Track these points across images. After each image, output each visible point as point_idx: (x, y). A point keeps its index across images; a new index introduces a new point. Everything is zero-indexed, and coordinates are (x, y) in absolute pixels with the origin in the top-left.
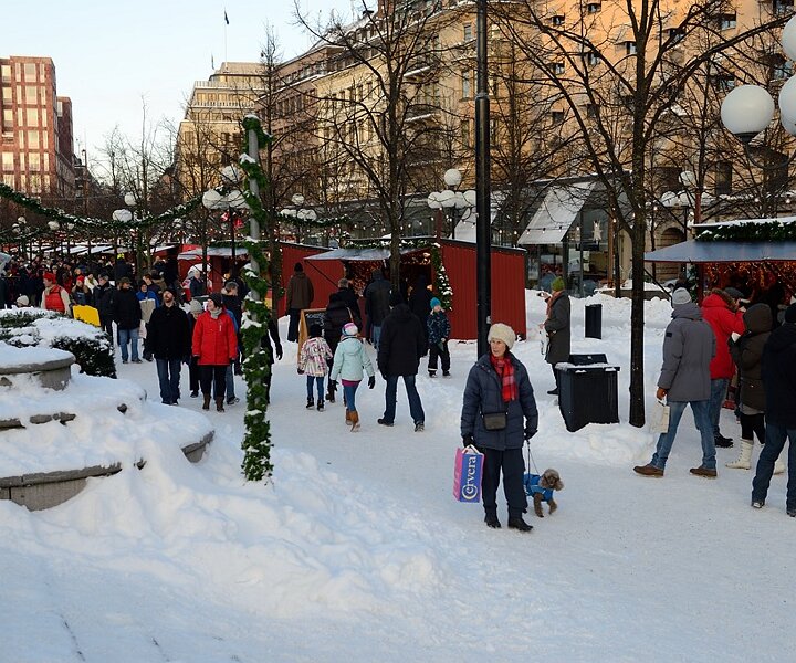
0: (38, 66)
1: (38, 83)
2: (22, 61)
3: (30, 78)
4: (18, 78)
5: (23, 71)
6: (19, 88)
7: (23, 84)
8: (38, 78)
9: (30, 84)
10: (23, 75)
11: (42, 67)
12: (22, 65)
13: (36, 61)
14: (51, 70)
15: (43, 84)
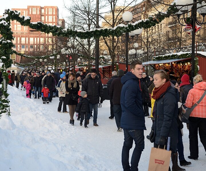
0: (53, 9)
1: (53, 15)
2: (48, 7)
3: (50, 13)
4: (46, 13)
5: (48, 11)
6: (47, 17)
7: (48, 15)
8: (53, 13)
9: (50, 15)
10: (48, 12)
11: (54, 9)
12: (48, 9)
13: (52, 7)
14: (57, 10)
15: (54, 15)
